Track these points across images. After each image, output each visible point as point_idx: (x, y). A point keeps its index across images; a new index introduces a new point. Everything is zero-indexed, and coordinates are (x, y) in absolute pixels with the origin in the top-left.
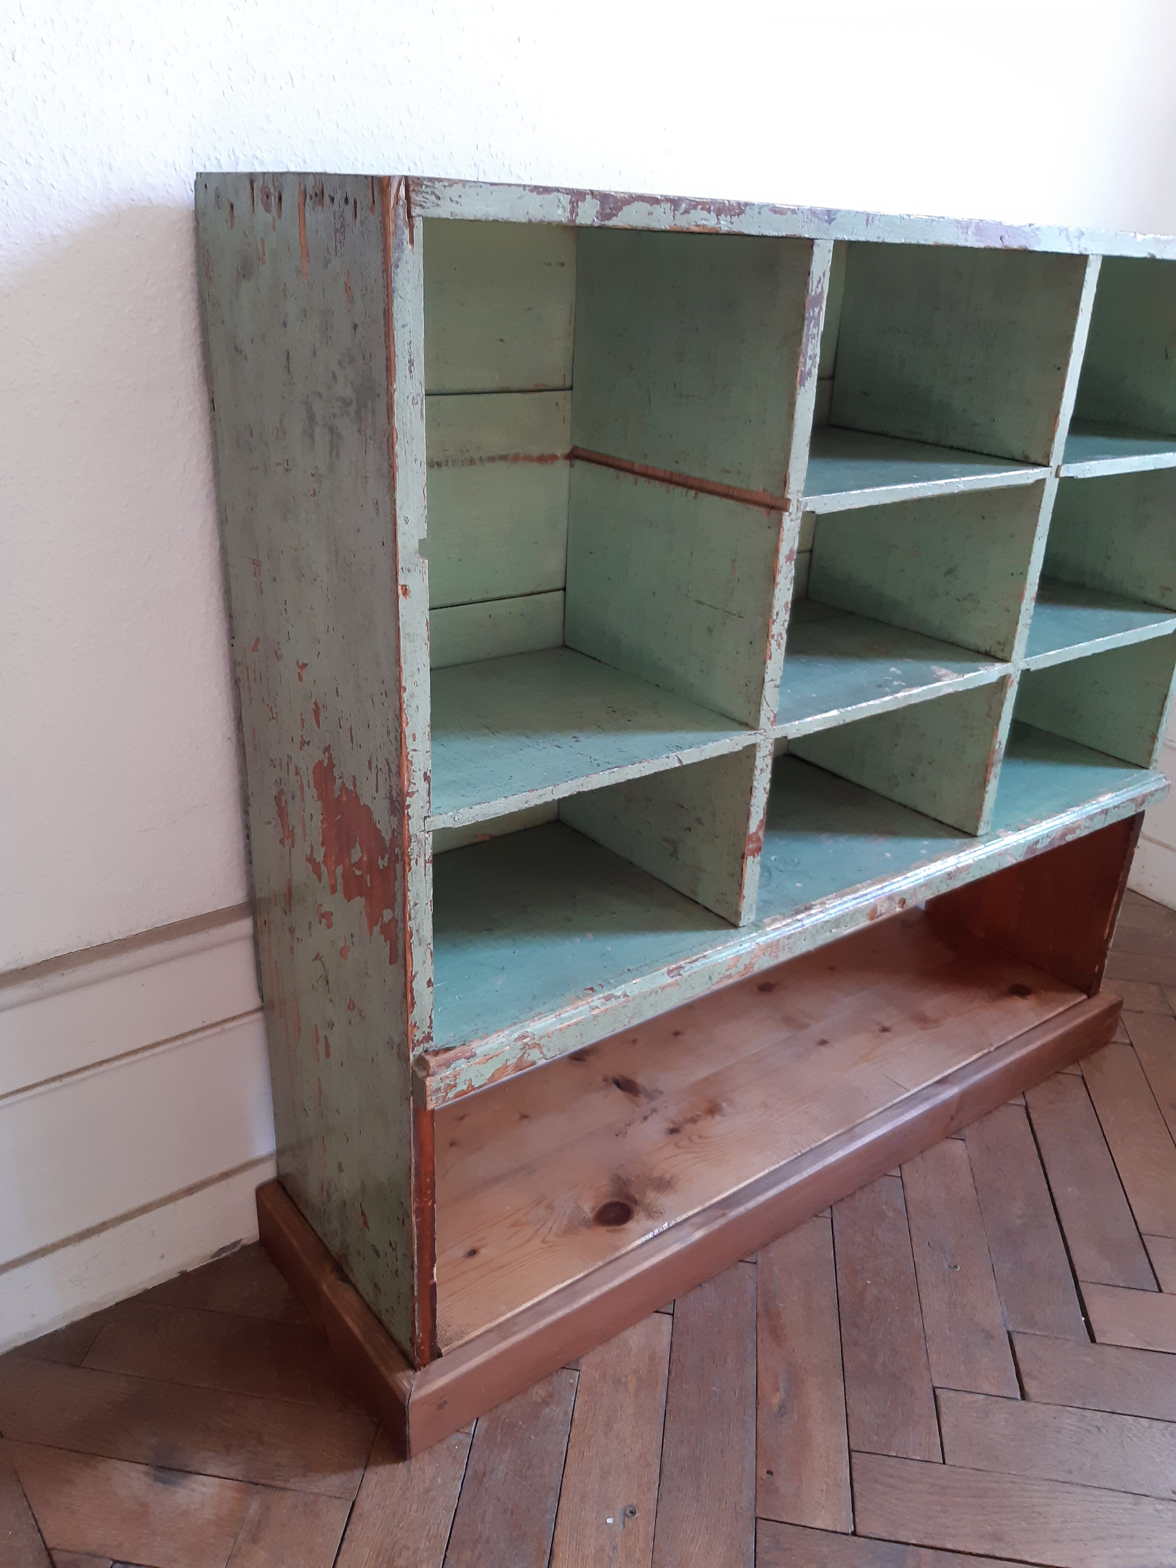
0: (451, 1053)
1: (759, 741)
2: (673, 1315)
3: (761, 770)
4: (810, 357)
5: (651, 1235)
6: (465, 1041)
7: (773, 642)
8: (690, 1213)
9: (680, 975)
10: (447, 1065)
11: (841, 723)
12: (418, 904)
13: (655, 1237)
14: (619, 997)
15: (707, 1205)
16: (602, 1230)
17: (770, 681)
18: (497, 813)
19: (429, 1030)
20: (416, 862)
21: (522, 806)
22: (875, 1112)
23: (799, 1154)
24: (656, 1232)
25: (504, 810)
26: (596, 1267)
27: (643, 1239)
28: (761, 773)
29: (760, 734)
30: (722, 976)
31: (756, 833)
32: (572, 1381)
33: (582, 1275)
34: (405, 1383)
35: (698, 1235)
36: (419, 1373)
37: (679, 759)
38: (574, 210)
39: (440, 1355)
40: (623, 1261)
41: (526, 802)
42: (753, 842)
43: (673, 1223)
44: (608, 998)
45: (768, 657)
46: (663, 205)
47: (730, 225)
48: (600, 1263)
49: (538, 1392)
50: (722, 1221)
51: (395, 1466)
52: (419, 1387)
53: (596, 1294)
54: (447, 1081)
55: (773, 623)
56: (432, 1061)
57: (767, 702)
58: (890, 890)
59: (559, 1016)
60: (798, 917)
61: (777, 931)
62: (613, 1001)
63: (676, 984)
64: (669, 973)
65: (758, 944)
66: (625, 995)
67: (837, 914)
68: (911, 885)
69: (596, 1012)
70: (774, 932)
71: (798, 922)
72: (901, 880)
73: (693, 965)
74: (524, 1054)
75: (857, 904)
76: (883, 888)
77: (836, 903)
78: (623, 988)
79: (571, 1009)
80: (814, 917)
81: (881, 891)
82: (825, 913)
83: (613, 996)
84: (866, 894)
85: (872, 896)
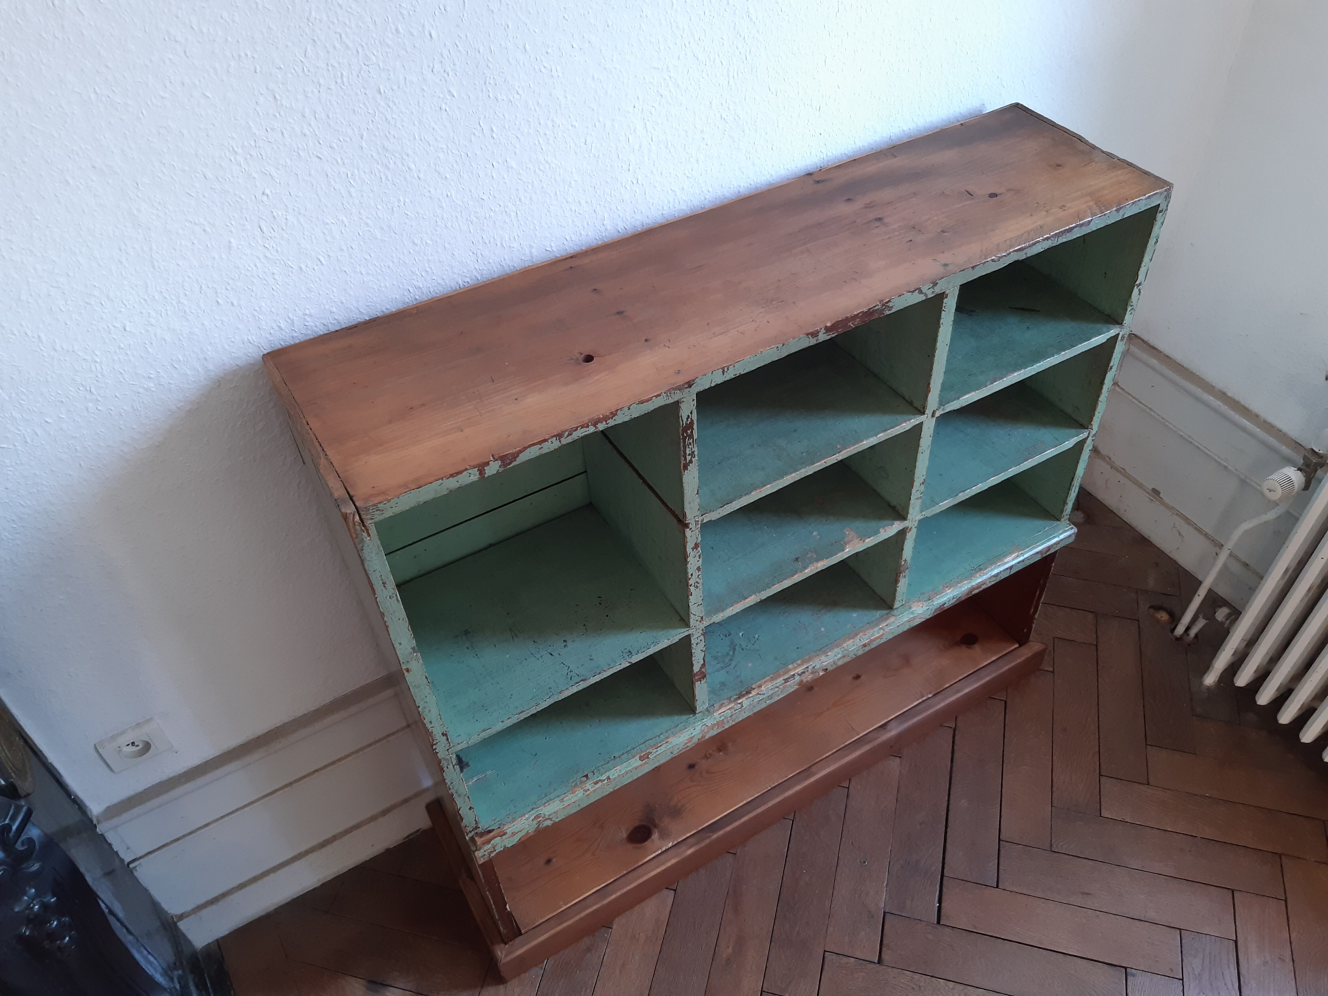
0: (492, 834)
1: (691, 632)
2: (675, 891)
3: (697, 643)
4: (689, 455)
5: (660, 852)
6: (500, 824)
7: (691, 588)
8: (688, 835)
9: (648, 758)
10: (488, 842)
13: (662, 853)
14: (604, 780)
15: (700, 828)
16: (630, 846)
17: (693, 605)
19: (476, 825)
21: (516, 721)
22: (830, 753)
23: (770, 788)
24: (664, 849)
25: (504, 727)
26: (622, 874)
27: (654, 855)
28: (697, 645)
29: (691, 629)
30: (680, 748)
31: (699, 671)
32: (606, 935)
33: (612, 880)
34: (499, 952)
36: (507, 946)
37: (629, 662)
38: (482, 472)
39: (521, 934)
40: (640, 871)
41: (519, 719)
42: (698, 675)
43: (676, 842)
44: (596, 783)
45: (689, 595)
46: (550, 441)
47: (607, 425)
48: (625, 872)
49: (586, 941)
50: (707, 841)
51: (498, 987)
52: (506, 956)
53: (618, 894)
54: (488, 850)
55: (689, 580)
56: (479, 841)
57: (693, 614)
58: (814, 667)
59: (562, 800)
60: (739, 701)
61: (722, 714)
62: (600, 784)
63: (646, 763)
64: (641, 759)
65: (707, 726)
66: (608, 778)
67: (770, 693)
68: (831, 660)
69: (588, 792)
70: (720, 715)
71: (739, 705)
72: (823, 658)
73: (657, 750)
74: (539, 825)
75: (785, 682)
76: (808, 667)
77: (770, 685)
78: (607, 774)
79: (571, 794)
80: (751, 699)
81: (806, 670)
82: (760, 694)
83: (601, 781)
84: (794, 675)
85: (799, 675)
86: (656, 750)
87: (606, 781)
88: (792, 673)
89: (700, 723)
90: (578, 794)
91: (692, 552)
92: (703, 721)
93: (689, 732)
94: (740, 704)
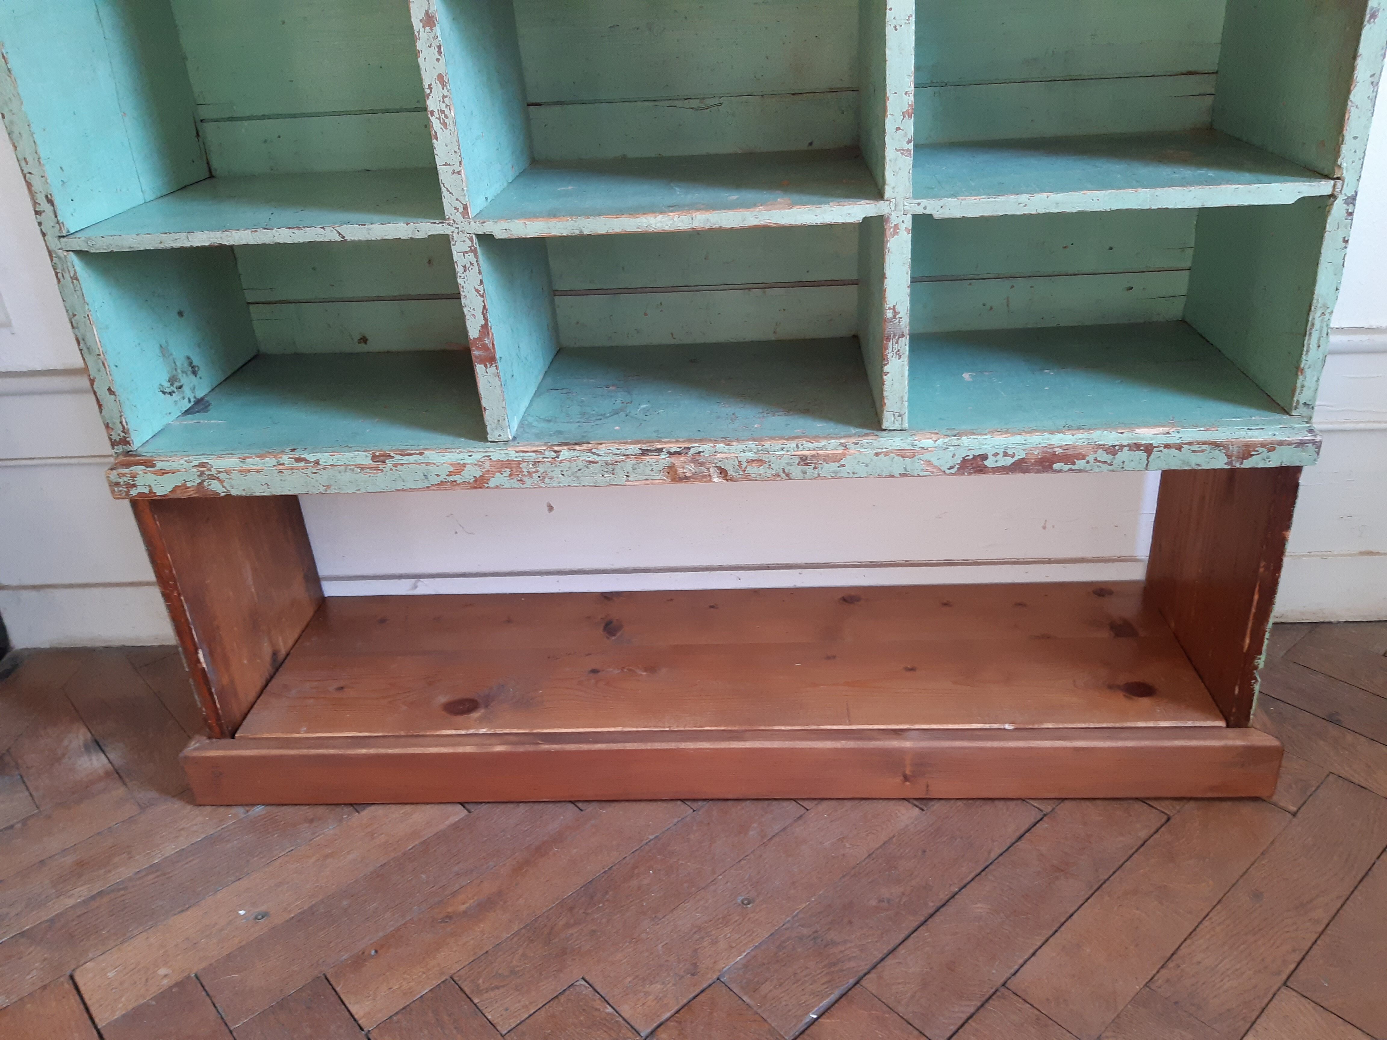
0: (137, 458)
1: (449, 232)
2: (470, 812)
3: (465, 267)
5: (464, 732)
7: (433, 119)
8: (514, 732)
9: (385, 462)
10: (128, 465)
11: (577, 233)
12: (76, 315)
13: (465, 735)
14: (310, 462)
15: (535, 731)
16: (441, 712)
17: (443, 165)
18: (130, 247)
19: (124, 434)
20: (63, 276)
21: (156, 246)
24: (471, 731)
25: (139, 245)
26: (396, 734)
27: (454, 732)
28: (465, 271)
29: (448, 224)
30: (441, 478)
31: (480, 339)
33: (381, 734)
34: (193, 743)
35: (499, 748)
37: (340, 234)
39: (234, 737)
40: (420, 740)
41: (161, 243)
42: (478, 348)
43: (491, 731)
44: (298, 460)
45: (433, 138)
48: (403, 733)
54: (126, 479)
55: (428, 98)
57: (448, 190)
58: (699, 453)
59: (243, 460)
60: (556, 448)
61: (521, 454)
62: (302, 464)
63: (377, 469)
64: (374, 458)
65: (491, 459)
66: (317, 462)
67: (609, 458)
68: (732, 455)
69: (281, 467)
70: (517, 454)
71: (553, 454)
72: (720, 446)
73: (404, 458)
74: (203, 481)
75: (642, 454)
76: (689, 448)
77: (614, 448)
78: (318, 456)
79: (258, 457)
80: (577, 453)
81: (685, 451)
82: (594, 453)
83: (304, 460)
84: (661, 450)
85: (669, 453)
86: (401, 457)
87: (312, 464)
88: (659, 446)
89: (482, 450)
90: (267, 463)
91: (422, 30)
92: (488, 450)
93: (461, 456)
94: (555, 452)
